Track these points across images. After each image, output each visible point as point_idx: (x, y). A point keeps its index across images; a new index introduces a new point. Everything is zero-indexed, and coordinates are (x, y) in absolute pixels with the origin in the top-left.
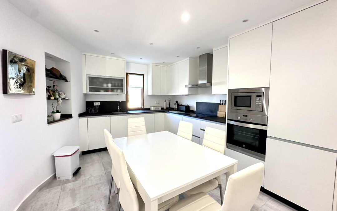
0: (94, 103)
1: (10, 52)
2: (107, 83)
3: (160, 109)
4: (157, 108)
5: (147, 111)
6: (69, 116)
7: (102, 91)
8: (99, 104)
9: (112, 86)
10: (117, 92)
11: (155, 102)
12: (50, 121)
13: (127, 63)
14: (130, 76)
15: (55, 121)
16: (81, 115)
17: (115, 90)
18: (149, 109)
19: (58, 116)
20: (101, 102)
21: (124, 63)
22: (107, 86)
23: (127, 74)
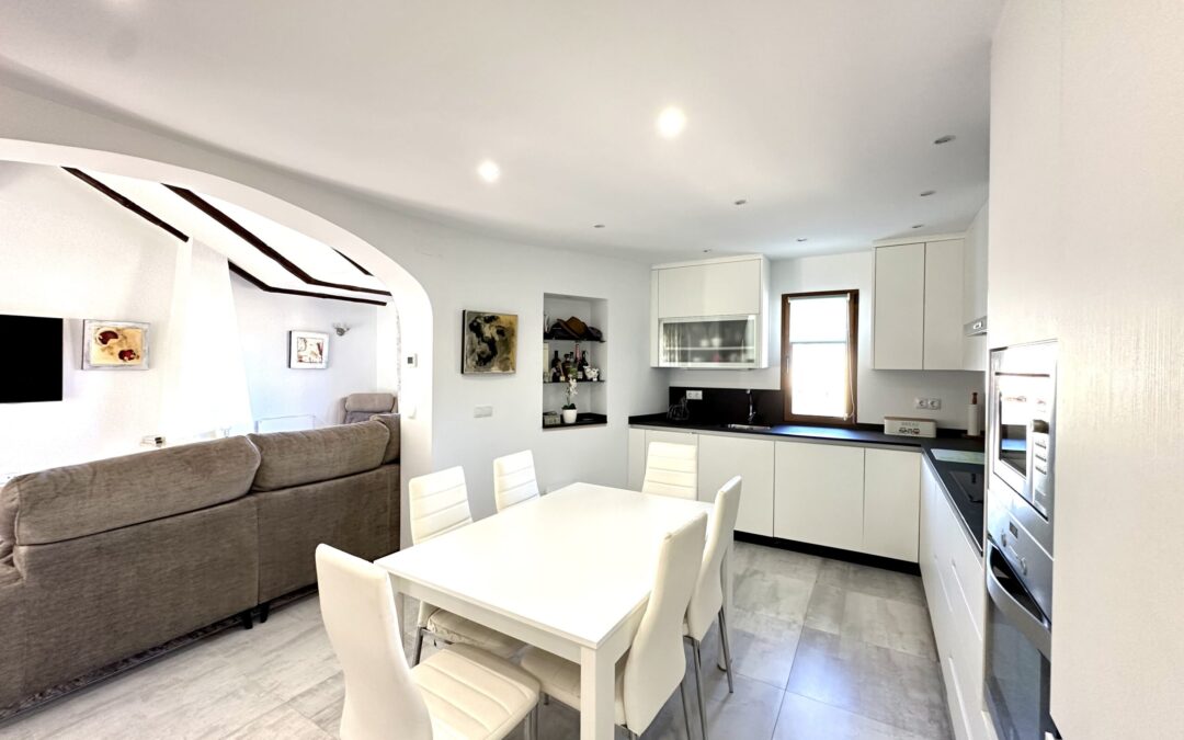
0: (688, 392)
1: (470, 312)
2: (710, 337)
3: (928, 431)
4: (911, 426)
5: (872, 434)
6: (600, 419)
7: (696, 359)
8: (698, 395)
9: (723, 345)
10: (737, 361)
12: (549, 420)
15: (563, 424)
16: (635, 421)
17: (733, 357)
18: (879, 428)
19: (571, 416)
20: (706, 391)
21: (757, 268)
22: (711, 345)
23: (785, 298)
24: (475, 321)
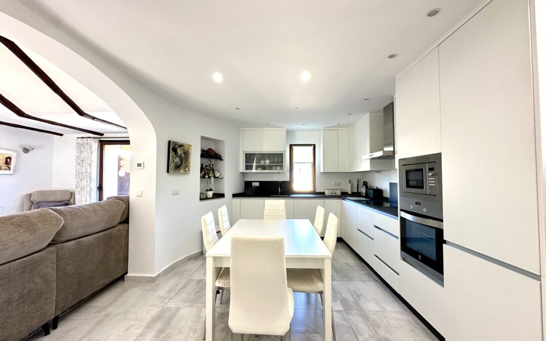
0: (253, 183)
2: (265, 160)
3: (339, 193)
4: (334, 192)
5: (321, 195)
6: (222, 196)
7: (259, 169)
8: (257, 184)
9: (270, 163)
10: (276, 169)
11: (334, 183)
12: (202, 197)
13: (289, 133)
14: (295, 148)
15: (207, 198)
16: (235, 196)
17: (274, 168)
18: (323, 193)
19: (210, 194)
20: (260, 182)
21: (283, 133)
22: (265, 163)
23: (291, 146)
24: (174, 146)
